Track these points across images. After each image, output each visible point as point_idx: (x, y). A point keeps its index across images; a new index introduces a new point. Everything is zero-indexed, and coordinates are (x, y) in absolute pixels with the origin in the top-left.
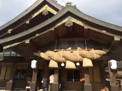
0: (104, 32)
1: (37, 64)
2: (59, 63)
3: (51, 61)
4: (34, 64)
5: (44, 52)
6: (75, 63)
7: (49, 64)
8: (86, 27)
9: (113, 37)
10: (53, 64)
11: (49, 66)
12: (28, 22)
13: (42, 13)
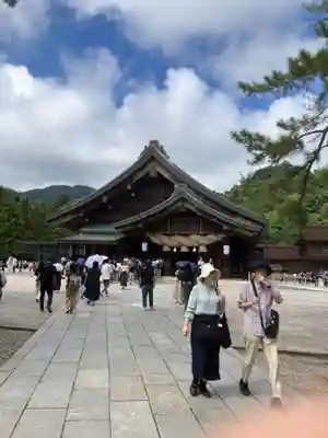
1: (148, 247)
2: (171, 248)
3: (164, 246)
4: (144, 247)
8: (199, 214)
9: (222, 227)
10: (166, 249)
11: (163, 250)
12: (129, 187)
13: (148, 174)
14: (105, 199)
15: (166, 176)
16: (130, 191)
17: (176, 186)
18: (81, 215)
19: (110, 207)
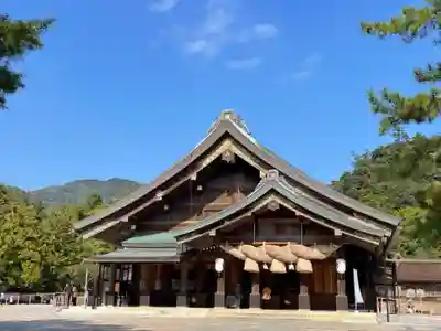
0: (322, 223)
1: (226, 266)
2: (261, 264)
3: (248, 260)
4: (219, 266)
5: (235, 246)
6: (287, 264)
7: (243, 266)
8: (298, 213)
9: (333, 232)
10: (250, 266)
11: (245, 268)
12: (194, 177)
13: (220, 157)
14: (160, 196)
15: (248, 159)
16: (196, 183)
17: (262, 174)
18: (125, 219)
19: (166, 208)
